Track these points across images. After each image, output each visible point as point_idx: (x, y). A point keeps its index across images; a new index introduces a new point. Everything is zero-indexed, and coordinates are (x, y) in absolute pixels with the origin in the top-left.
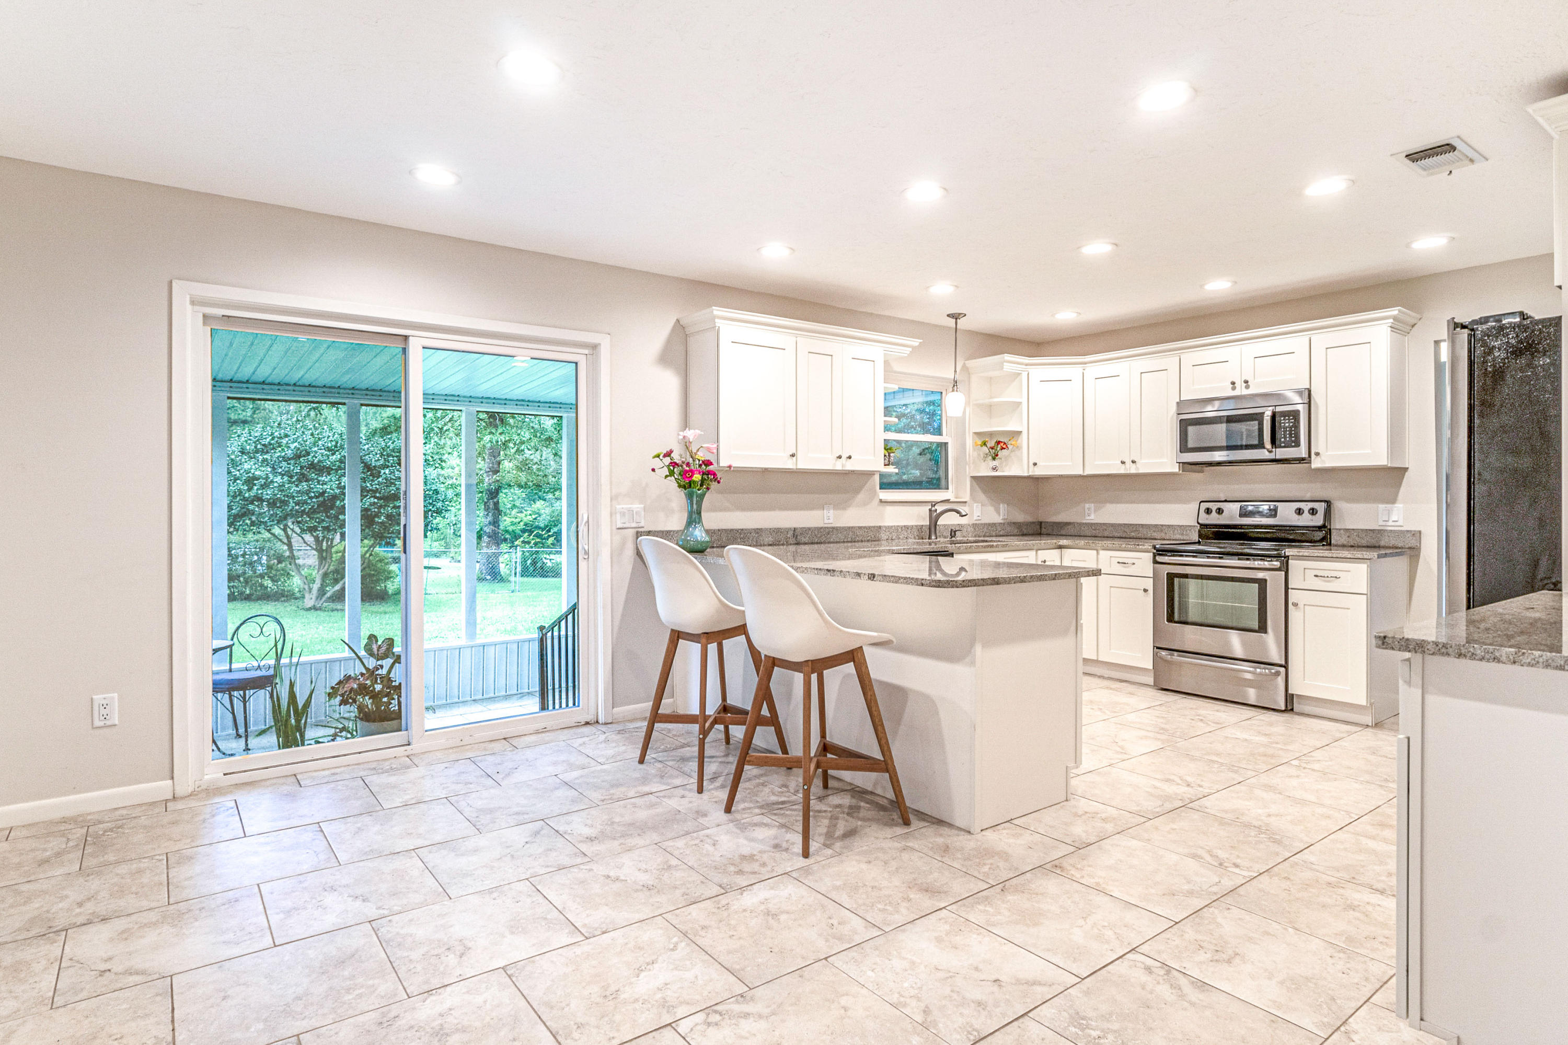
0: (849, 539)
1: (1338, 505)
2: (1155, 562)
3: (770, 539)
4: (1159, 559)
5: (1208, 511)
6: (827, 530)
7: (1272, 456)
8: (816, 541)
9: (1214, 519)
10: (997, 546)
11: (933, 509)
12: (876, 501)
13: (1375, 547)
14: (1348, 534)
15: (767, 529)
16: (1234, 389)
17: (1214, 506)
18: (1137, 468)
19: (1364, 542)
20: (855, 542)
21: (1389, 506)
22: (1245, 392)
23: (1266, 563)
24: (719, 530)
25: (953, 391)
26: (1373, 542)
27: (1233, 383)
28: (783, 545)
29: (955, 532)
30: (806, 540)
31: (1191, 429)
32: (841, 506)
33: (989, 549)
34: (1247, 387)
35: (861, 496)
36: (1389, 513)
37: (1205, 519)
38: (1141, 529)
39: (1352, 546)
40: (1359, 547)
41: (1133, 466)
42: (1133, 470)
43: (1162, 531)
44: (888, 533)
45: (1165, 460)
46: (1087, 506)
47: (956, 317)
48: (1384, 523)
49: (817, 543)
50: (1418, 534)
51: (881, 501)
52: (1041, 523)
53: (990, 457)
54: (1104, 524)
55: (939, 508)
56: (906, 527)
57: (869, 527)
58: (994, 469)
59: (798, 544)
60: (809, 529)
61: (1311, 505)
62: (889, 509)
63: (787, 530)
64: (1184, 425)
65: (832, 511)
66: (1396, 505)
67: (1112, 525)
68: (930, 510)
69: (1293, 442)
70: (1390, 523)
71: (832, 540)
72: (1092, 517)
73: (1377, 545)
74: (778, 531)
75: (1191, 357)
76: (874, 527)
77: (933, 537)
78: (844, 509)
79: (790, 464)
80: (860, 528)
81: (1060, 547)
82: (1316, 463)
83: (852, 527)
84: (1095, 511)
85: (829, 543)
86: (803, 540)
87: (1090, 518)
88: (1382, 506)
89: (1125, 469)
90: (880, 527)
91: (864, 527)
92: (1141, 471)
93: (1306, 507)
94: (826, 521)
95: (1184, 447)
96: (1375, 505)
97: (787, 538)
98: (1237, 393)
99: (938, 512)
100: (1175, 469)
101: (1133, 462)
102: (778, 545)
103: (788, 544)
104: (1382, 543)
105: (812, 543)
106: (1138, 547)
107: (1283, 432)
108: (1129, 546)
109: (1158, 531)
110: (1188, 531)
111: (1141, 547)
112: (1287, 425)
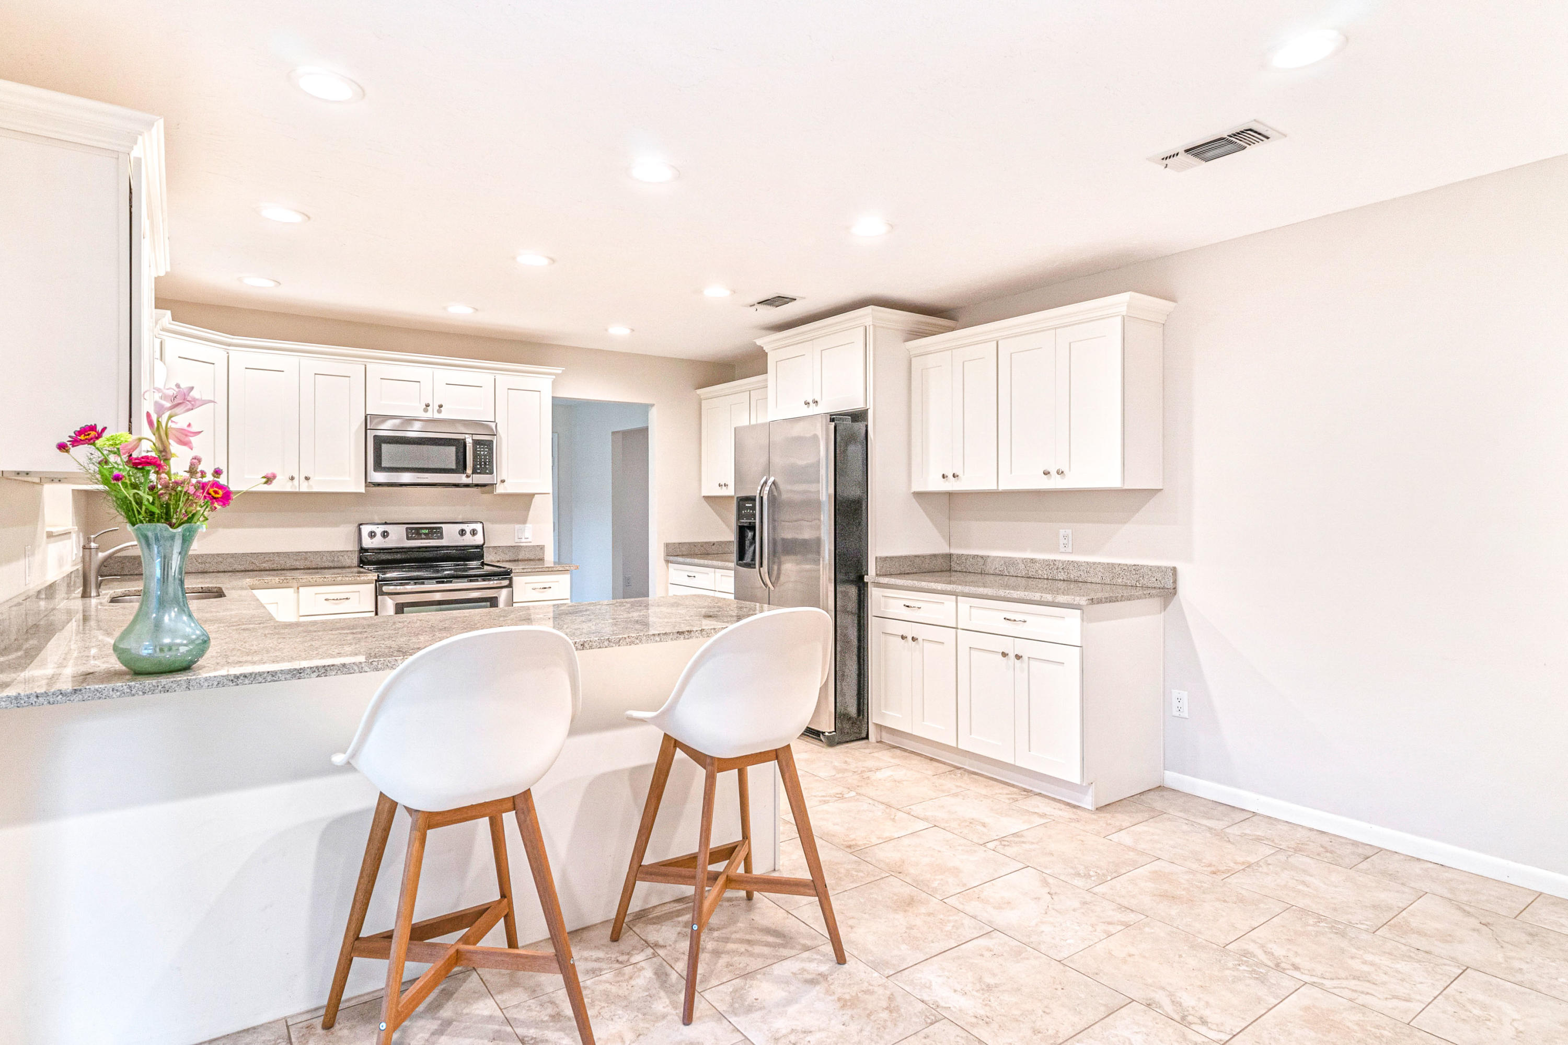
2: (379, 593)
4: (385, 588)
5: (372, 535)
7: (468, 481)
9: (381, 542)
11: (92, 545)
13: (515, 561)
14: (497, 551)
16: (427, 411)
17: (379, 529)
18: (309, 486)
21: (522, 526)
22: (437, 416)
26: (513, 557)
27: (427, 405)
31: (386, 447)
34: (439, 412)
36: (523, 531)
37: (367, 543)
38: (277, 558)
41: (306, 483)
42: (305, 488)
43: (306, 559)
48: (519, 541)
50: (542, 548)
51: (49, 534)
54: (218, 555)
61: (472, 527)
64: (377, 442)
66: (527, 525)
68: (87, 548)
69: (487, 469)
70: (523, 540)
73: (516, 558)
75: (376, 369)
77: (93, 594)
80: (46, 588)
82: (500, 489)
88: (517, 526)
89: (293, 486)
92: (315, 489)
93: (468, 528)
95: (376, 466)
96: (511, 526)
98: (431, 415)
100: (360, 488)
101: (307, 478)
104: (520, 557)
106: (358, 578)
107: (481, 459)
108: (347, 579)
109: (301, 559)
110: (341, 557)
111: (362, 578)
112: (482, 453)
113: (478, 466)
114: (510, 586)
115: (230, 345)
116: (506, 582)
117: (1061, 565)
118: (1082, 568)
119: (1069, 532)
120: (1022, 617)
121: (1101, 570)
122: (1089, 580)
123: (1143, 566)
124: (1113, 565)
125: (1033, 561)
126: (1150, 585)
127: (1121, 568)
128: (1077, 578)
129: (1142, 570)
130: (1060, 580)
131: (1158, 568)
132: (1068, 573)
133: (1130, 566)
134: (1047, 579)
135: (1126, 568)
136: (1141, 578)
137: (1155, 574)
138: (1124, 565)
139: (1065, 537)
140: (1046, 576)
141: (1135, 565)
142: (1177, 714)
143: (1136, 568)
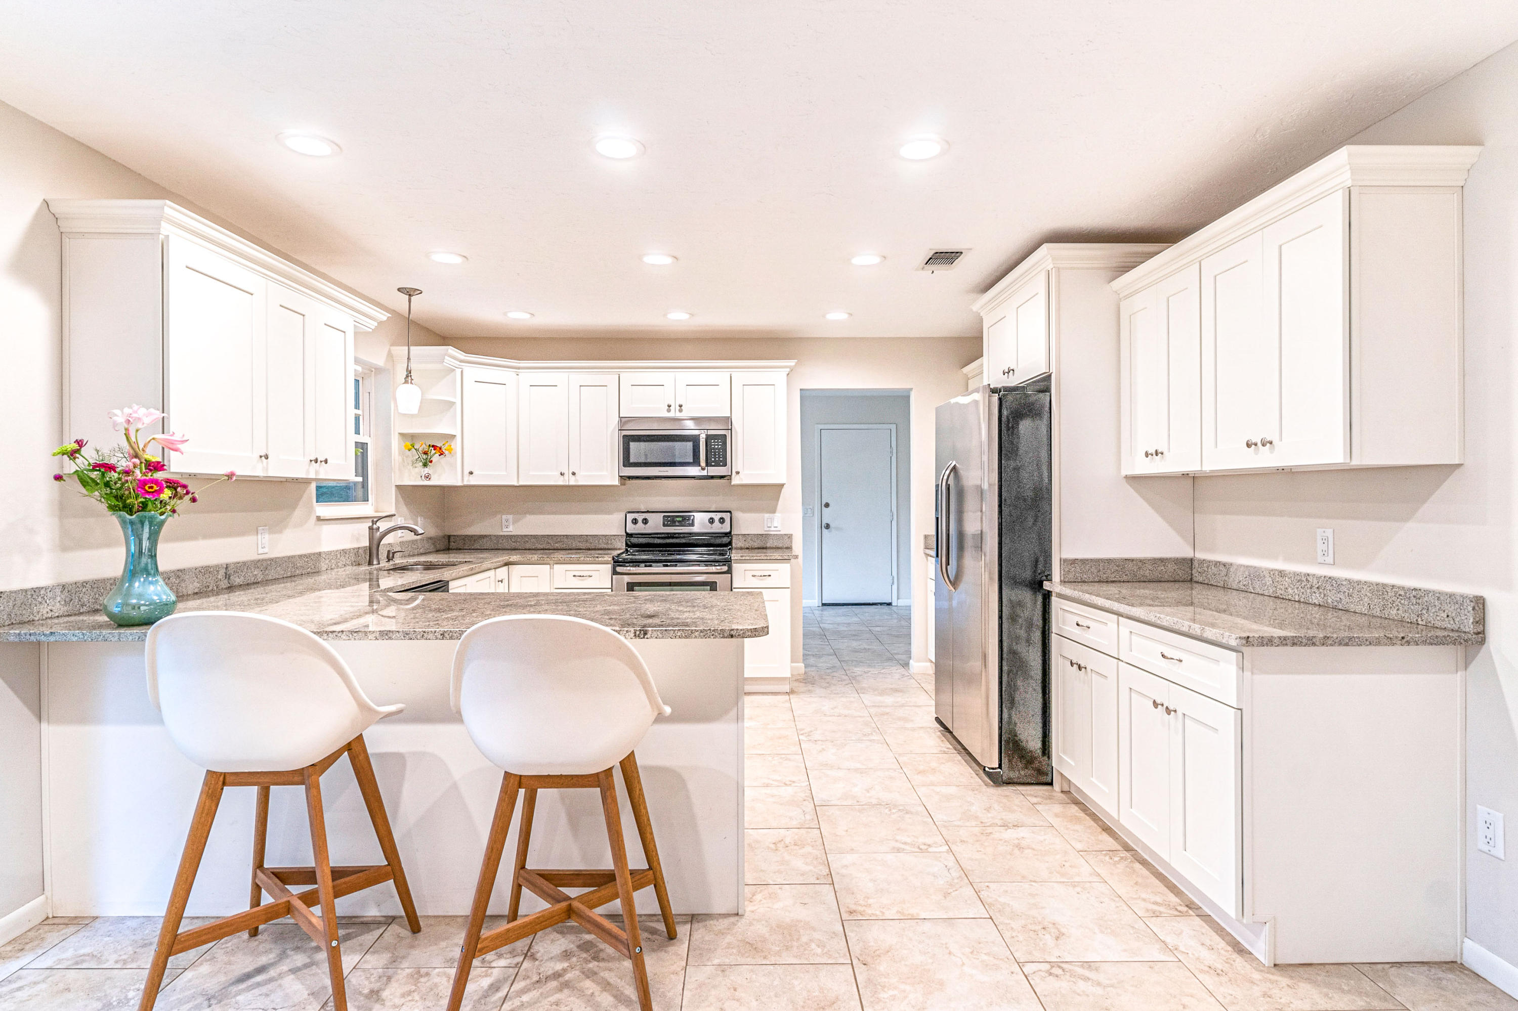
0: (289, 574)
1: (737, 515)
2: (615, 572)
3: (198, 585)
4: (619, 569)
5: (635, 521)
6: (264, 564)
7: (704, 473)
9: (640, 528)
11: (375, 526)
12: (313, 519)
13: (763, 548)
14: (744, 539)
15: (190, 570)
16: (669, 411)
17: (640, 517)
18: (576, 480)
19: (756, 545)
20: (294, 576)
21: (771, 515)
22: (680, 415)
23: (714, 568)
25: (406, 382)
26: (761, 544)
27: (669, 406)
29: (394, 553)
30: (241, 581)
31: (632, 444)
32: (277, 527)
34: (681, 411)
35: (298, 513)
36: (772, 520)
37: (631, 529)
38: (566, 540)
39: (747, 548)
40: (752, 549)
41: (572, 478)
42: (573, 482)
43: (587, 541)
44: (327, 561)
45: (605, 473)
46: (504, 517)
47: (410, 292)
48: (768, 529)
49: (254, 584)
50: (790, 537)
51: (319, 519)
52: (449, 537)
53: (421, 464)
54: (526, 536)
55: (383, 526)
56: (344, 552)
57: (309, 555)
58: (428, 477)
59: (231, 588)
60: (243, 564)
61: (720, 515)
62: (326, 528)
63: (217, 568)
64: (628, 440)
65: (267, 536)
66: (776, 514)
67: (535, 537)
68: (371, 528)
69: (721, 461)
70: (773, 529)
71: (270, 577)
72: (511, 528)
73: (765, 546)
74: (206, 571)
75: (629, 377)
76: (313, 554)
77: (375, 562)
78: (281, 532)
79: (258, 470)
80: (300, 556)
81: (507, 564)
82: (736, 480)
83: (291, 557)
84: (514, 522)
85: (268, 581)
86: (238, 581)
87: (508, 530)
88: (767, 515)
89: (564, 480)
90: (320, 554)
92: (580, 483)
93: (716, 517)
94: (261, 551)
95: (627, 463)
96: (761, 515)
97: (217, 581)
98: (671, 415)
99: (381, 530)
100: (616, 482)
101: (574, 474)
103: (220, 590)
104: (768, 545)
105: (248, 585)
106: (597, 559)
107: (715, 452)
108: (588, 559)
109: (584, 541)
110: (613, 540)
111: (600, 559)
112: (716, 447)
113: (713, 459)
114: (730, 571)
115: (519, 368)
116: (725, 568)
117: (1315, 581)
118: (1343, 589)
119: (1329, 533)
120: (1176, 654)
121: (1368, 594)
122: (1352, 607)
123: (1427, 592)
124: (1384, 586)
125: (1282, 573)
126: (1438, 624)
127: (1396, 593)
128: (1336, 604)
129: (1426, 599)
130: (1315, 604)
131: (1451, 596)
132: (1325, 595)
133: (1409, 589)
134: (1299, 601)
135: (1402, 593)
136: (1424, 612)
137: (1446, 607)
138: (1399, 588)
139: (1325, 540)
140: (1297, 597)
141: (1415, 589)
142: (1486, 848)
143: (1417, 594)
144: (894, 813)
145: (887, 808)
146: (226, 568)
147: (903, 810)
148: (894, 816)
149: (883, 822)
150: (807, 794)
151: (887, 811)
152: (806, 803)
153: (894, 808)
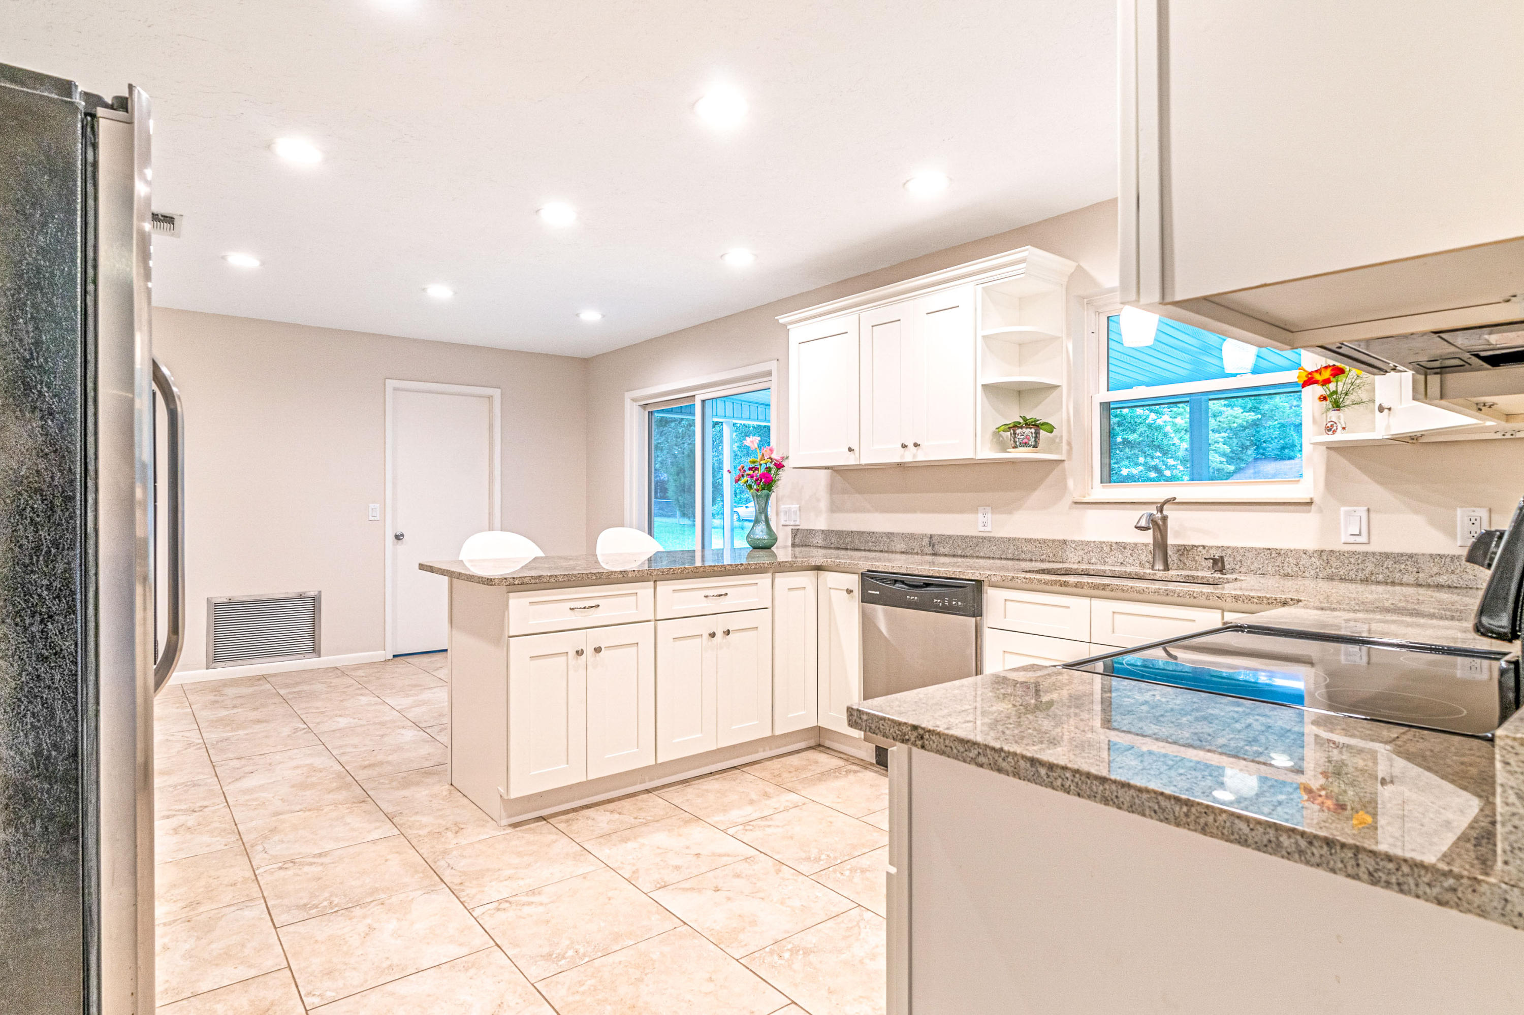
0: (1010, 556)
3: (901, 546)
6: (975, 541)
8: (959, 552)
10: (1076, 585)
15: (898, 534)
20: (1018, 560)
24: (852, 532)
28: (917, 554)
30: (946, 550)
32: (1007, 508)
33: (1057, 588)
44: (1081, 553)
49: (961, 556)
51: (1073, 502)
57: (1045, 541)
59: (934, 554)
60: (950, 537)
62: (1092, 514)
63: (923, 536)
71: (982, 554)
74: (912, 537)
76: (1053, 541)
78: (1011, 512)
83: (1014, 539)
85: (977, 557)
86: (942, 550)
90: (1065, 542)
91: (1036, 540)
94: (982, 529)
97: (921, 546)
102: (912, 553)
103: (923, 554)
105: (954, 556)
144: (325, 900)
145: (336, 905)
146: (931, 538)
147: (311, 909)
148: (327, 895)
149: (341, 883)
150: (464, 894)
151: (336, 900)
152: (458, 880)
153: (325, 907)
